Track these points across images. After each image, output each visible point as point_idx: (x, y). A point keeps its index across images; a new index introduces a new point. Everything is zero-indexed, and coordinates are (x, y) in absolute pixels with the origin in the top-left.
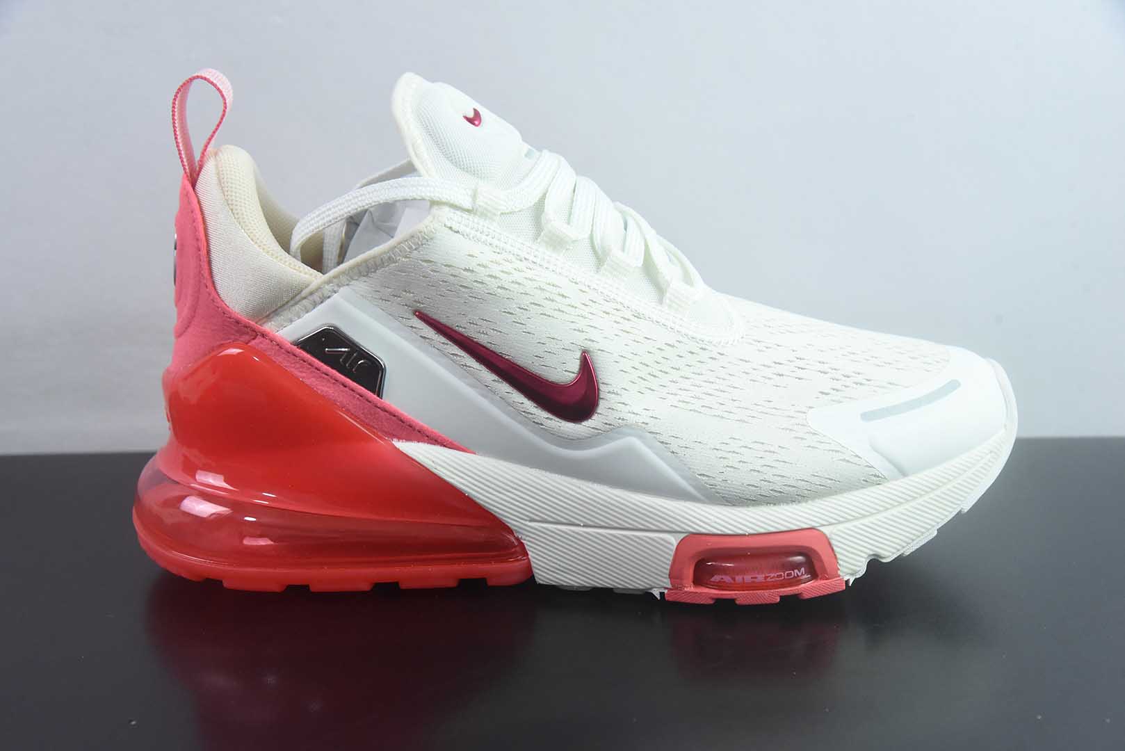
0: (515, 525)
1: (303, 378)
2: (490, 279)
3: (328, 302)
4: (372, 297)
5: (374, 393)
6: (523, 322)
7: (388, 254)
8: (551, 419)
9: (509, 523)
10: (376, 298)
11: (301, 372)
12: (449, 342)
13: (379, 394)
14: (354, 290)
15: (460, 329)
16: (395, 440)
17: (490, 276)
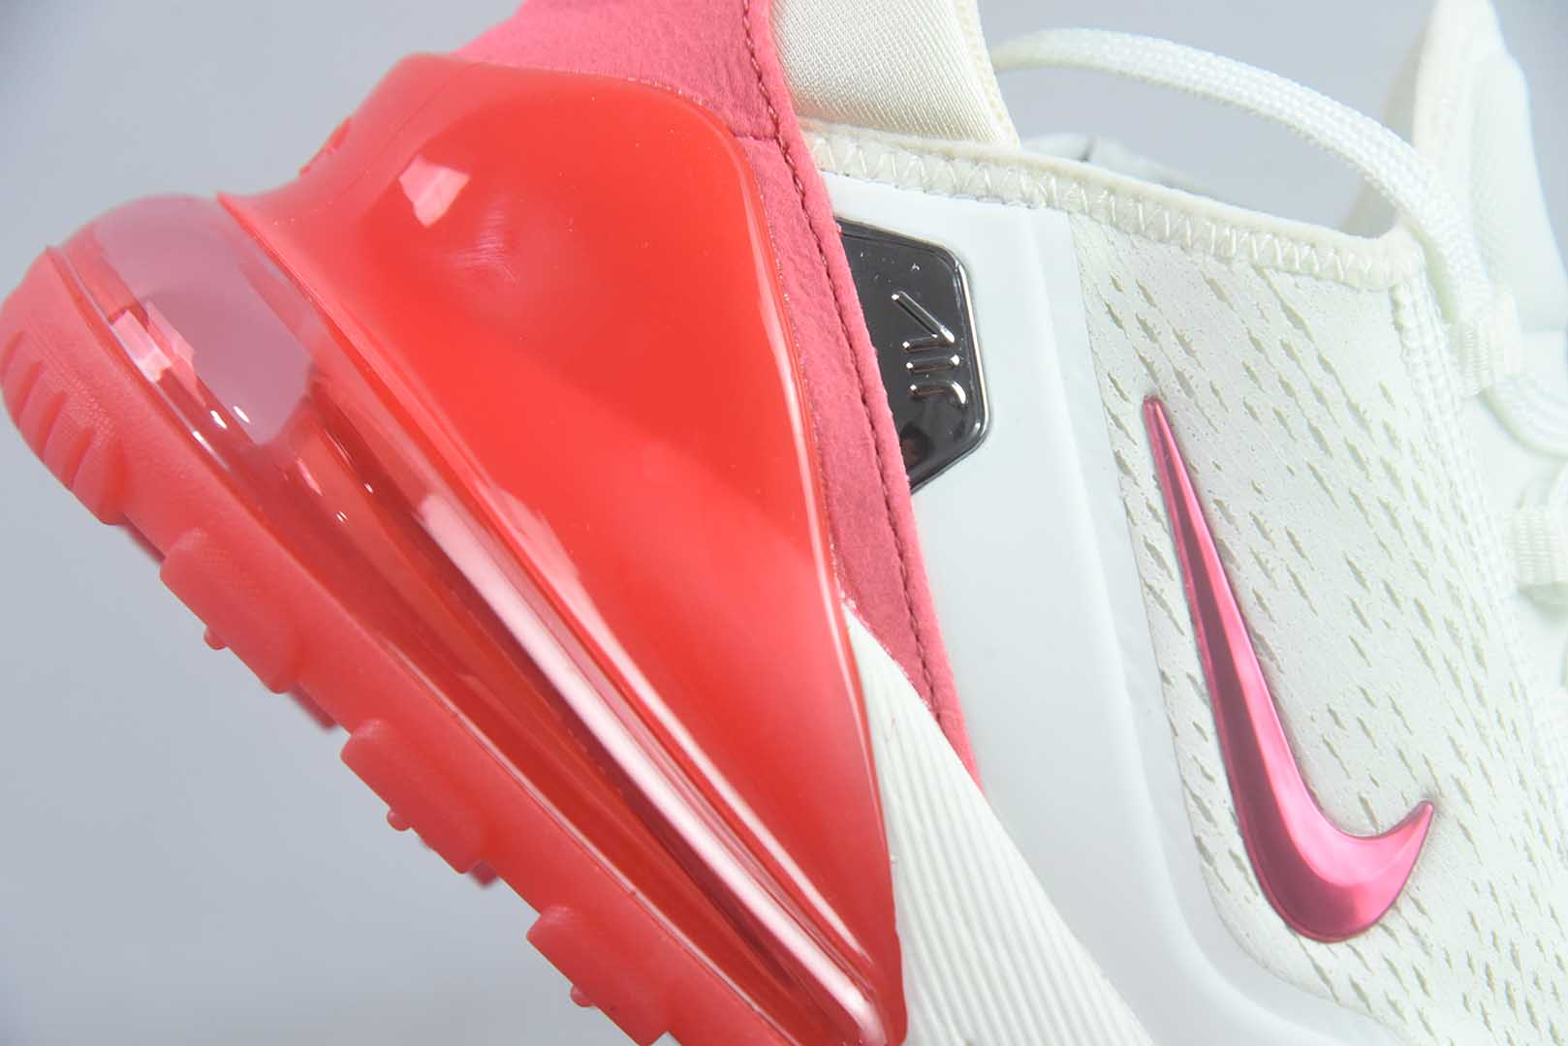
0: (927, 1022)
1: (798, 301)
2: (1383, 475)
3: (996, 208)
4: (1095, 285)
5: (909, 468)
6: (1369, 620)
7: (1227, 232)
8: (1242, 868)
9: (921, 1007)
10: (1099, 295)
11: (802, 286)
12: (1164, 520)
13: (916, 484)
14: (1073, 233)
15: (1219, 514)
16: (852, 604)
17: (1388, 468)
